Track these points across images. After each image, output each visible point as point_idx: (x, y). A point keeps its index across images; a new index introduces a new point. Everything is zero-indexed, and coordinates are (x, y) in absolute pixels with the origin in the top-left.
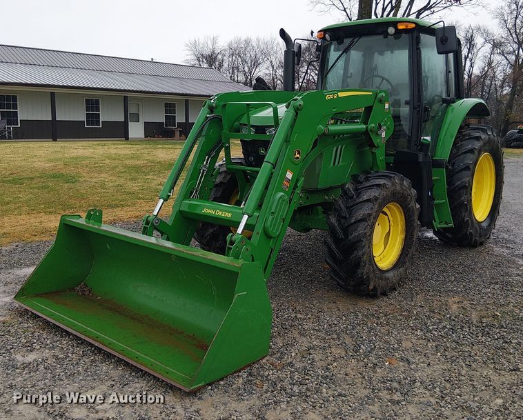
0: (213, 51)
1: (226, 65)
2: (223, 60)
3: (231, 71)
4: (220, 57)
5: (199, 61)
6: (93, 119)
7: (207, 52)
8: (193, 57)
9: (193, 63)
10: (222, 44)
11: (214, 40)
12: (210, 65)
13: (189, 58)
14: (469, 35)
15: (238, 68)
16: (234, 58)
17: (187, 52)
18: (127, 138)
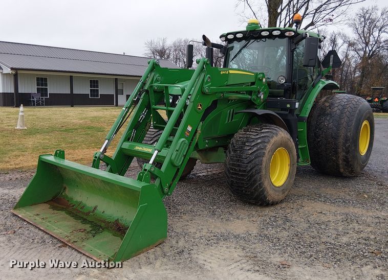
0: (163, 48)
1: (171, 57)
2: (170, 54)
3: (175, 61)
4: (167, 51)
5: (154, 54)
6: (94, 92)
7: (159, 48)
8: (150, 52)
9: (149, 56)
10: (169, 43)
11: (164, 40)
12: (161, 57)
13: (147, 52)
14: (333, 37)
15: (179, 59)
16: (177, 52)
17: (146, 48)
18: (117, 105)
